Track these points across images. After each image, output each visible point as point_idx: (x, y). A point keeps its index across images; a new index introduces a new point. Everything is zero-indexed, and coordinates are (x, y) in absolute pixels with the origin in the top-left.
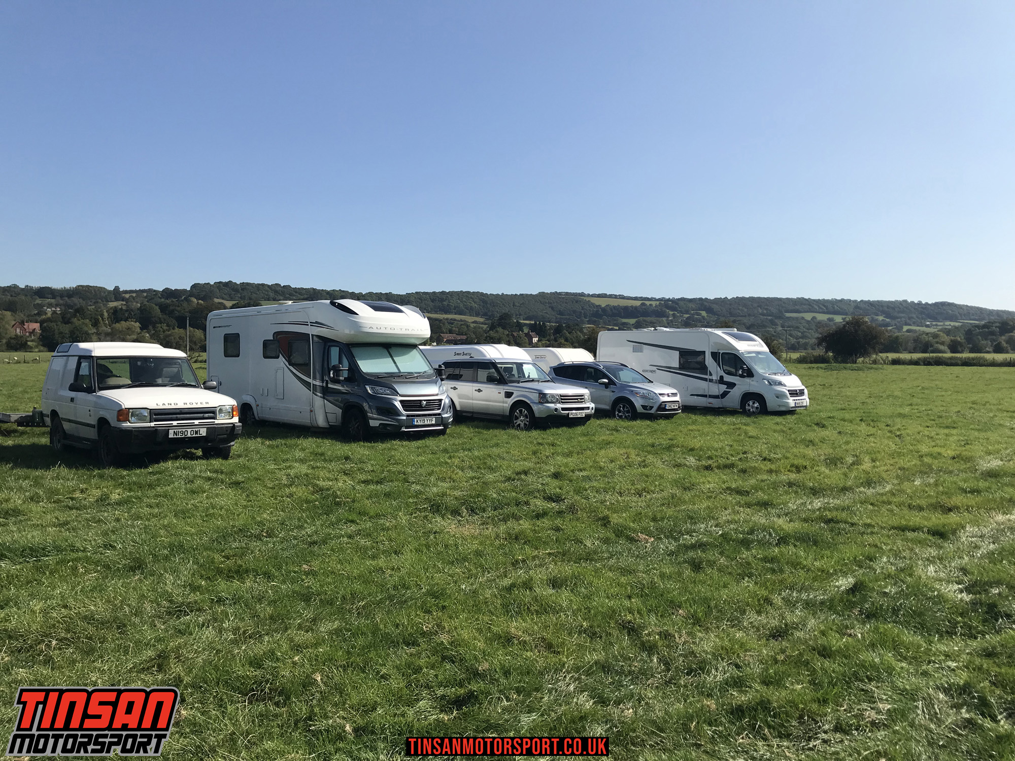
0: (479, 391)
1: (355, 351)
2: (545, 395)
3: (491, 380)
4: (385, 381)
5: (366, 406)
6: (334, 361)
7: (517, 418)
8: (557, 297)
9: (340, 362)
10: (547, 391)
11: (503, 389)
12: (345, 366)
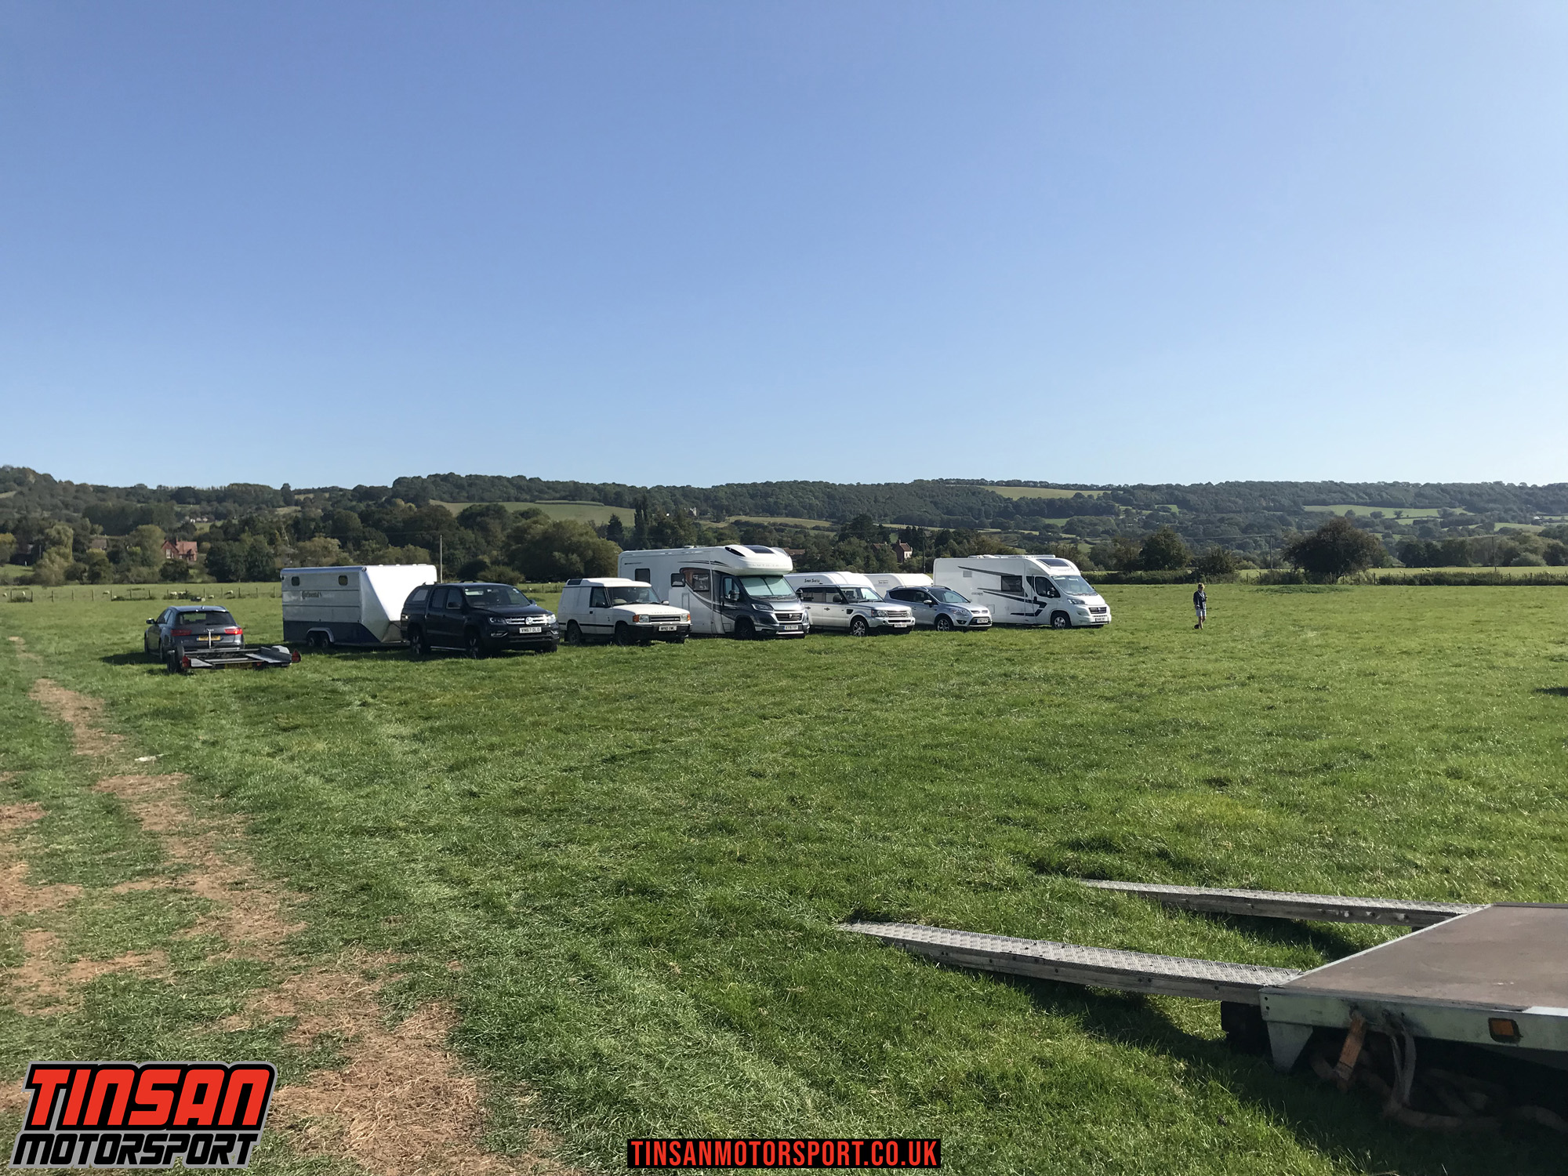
0: (828, 609)
1: (743, 581)
2: (876, 611)
3: (836, 601)
4: (765, 601)
5: (752, 618)
6: (728, 587)
7: (856, 629)
8: (942, 486)
9: (733, 588)
10: (877, 608)
11: (846, 607)
12: (737, 592)
